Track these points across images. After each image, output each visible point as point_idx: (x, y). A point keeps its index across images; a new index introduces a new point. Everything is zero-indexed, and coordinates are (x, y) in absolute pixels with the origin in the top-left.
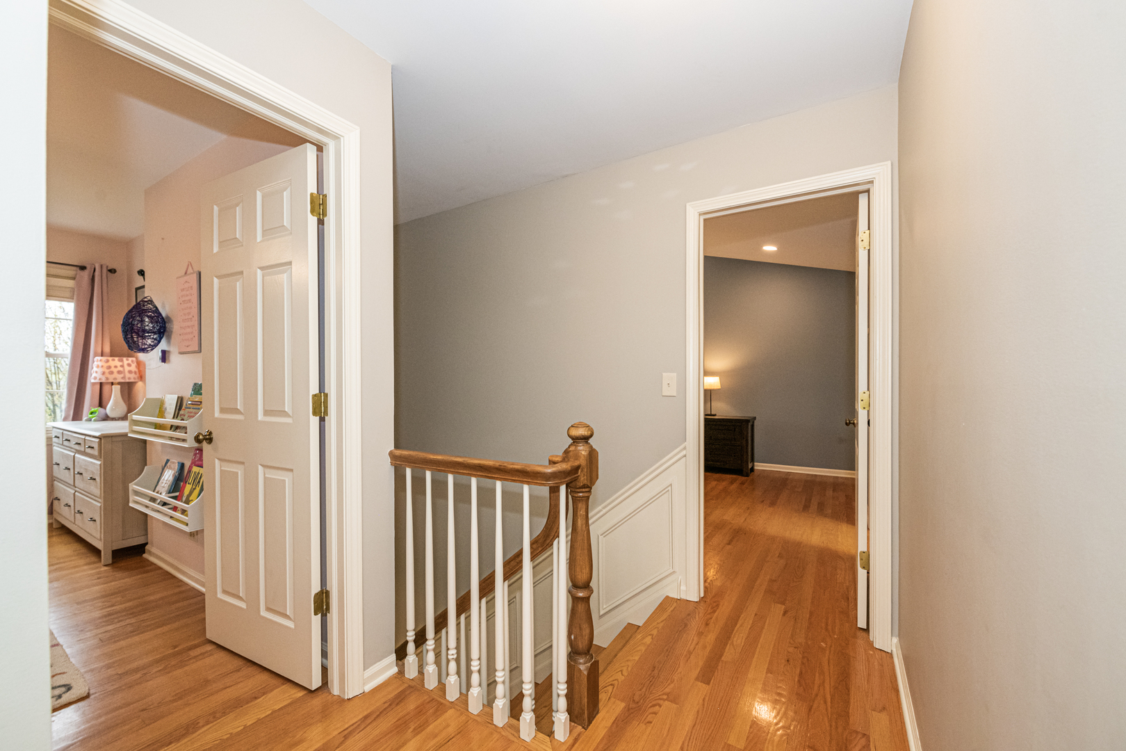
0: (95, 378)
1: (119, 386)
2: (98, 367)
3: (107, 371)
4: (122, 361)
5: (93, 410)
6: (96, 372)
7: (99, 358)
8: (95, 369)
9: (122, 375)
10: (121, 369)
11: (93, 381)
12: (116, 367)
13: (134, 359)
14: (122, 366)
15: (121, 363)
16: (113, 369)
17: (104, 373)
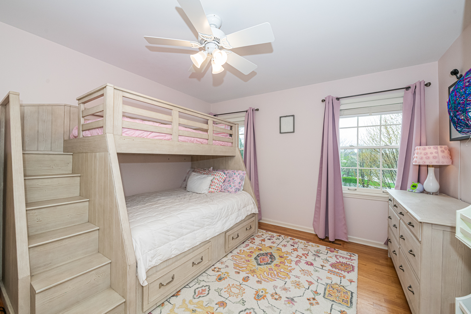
0: (416, 162)
1: (433, 168)
2: (417, 154)
3: (424, 157)
4: (437, 148)
5: (414, 184)
6: (417, 157)
7: (419, 147)
8: (415, 155)
9: (437, 160)
10: (436, 155)
11: (414, 164)
12: (432, 153)
13: (446, 146)
14: (437, 153)
15: (436, 150)
16: (429, 155)
17: (422, 158)
